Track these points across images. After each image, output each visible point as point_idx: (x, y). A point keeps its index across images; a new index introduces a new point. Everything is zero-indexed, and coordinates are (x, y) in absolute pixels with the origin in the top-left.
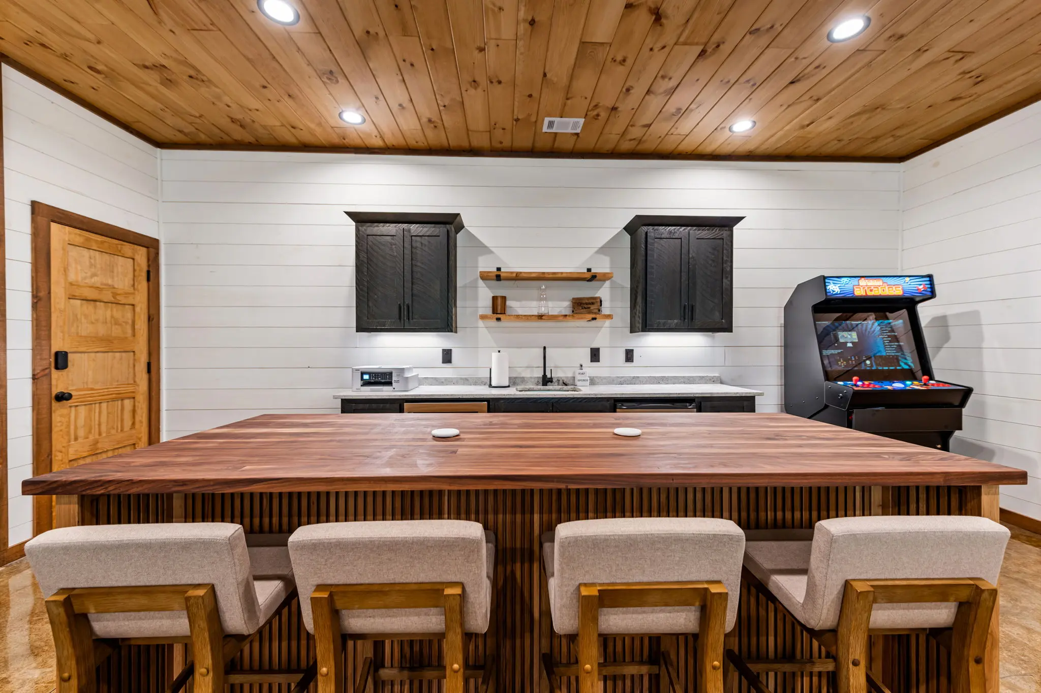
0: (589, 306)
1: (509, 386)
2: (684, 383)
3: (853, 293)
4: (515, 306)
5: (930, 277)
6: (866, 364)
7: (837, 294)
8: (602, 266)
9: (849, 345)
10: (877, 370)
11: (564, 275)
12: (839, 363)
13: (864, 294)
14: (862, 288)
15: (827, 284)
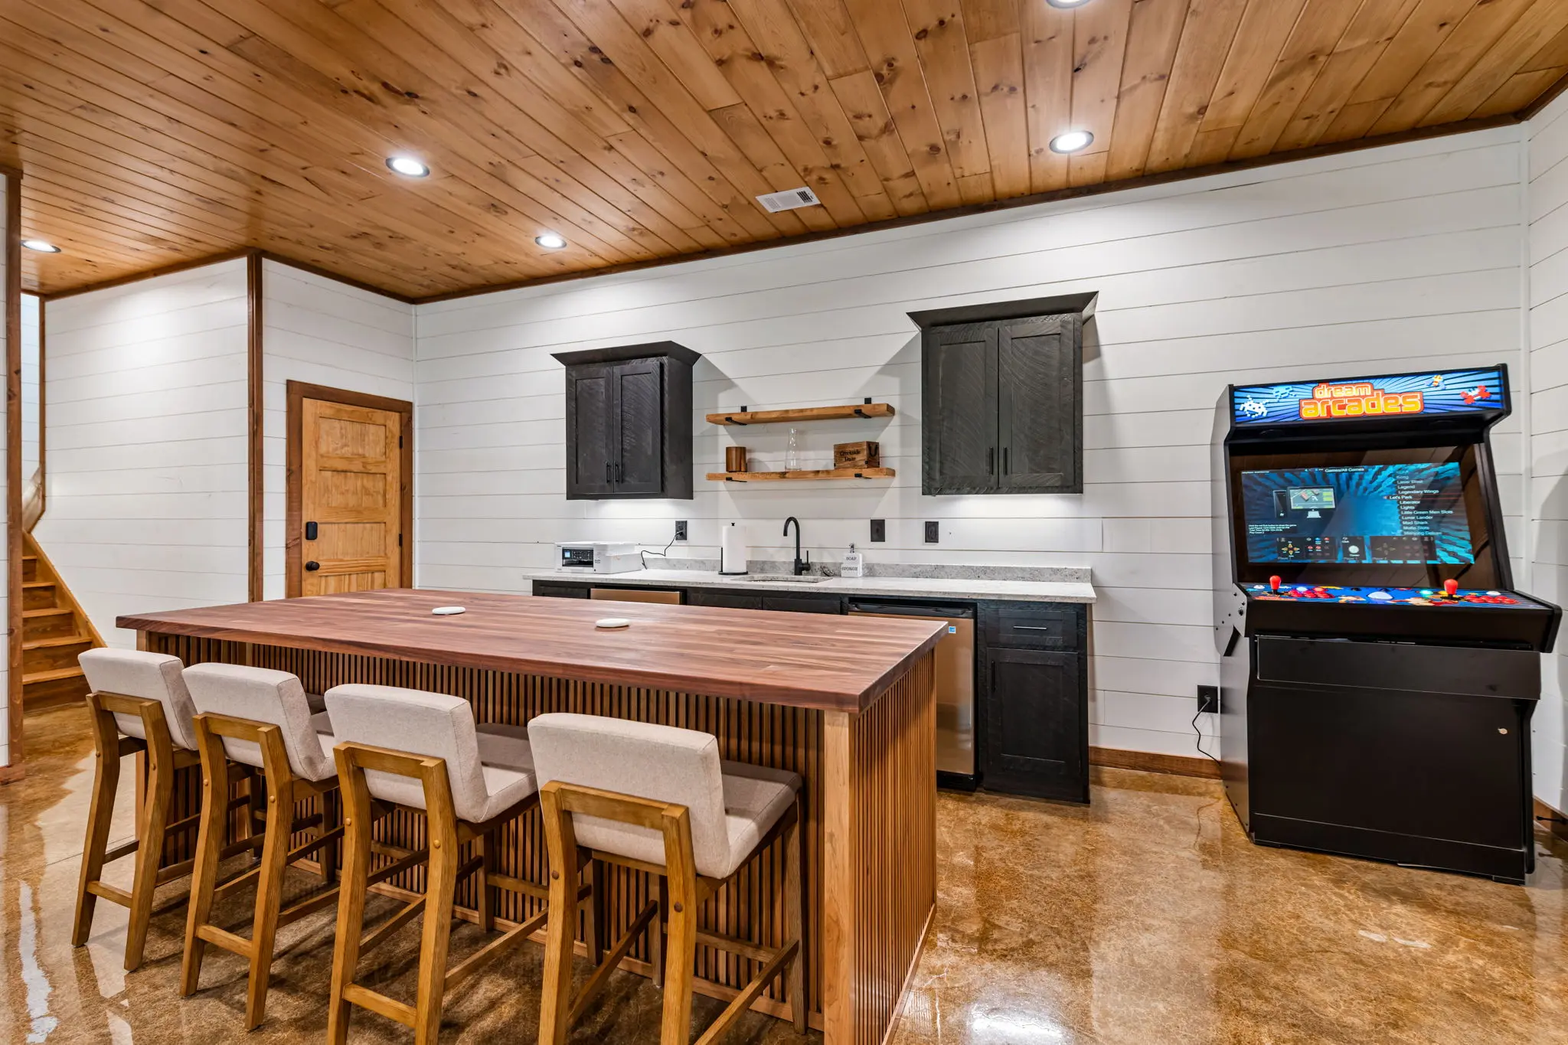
0: (854, 456)
1: (746, 573)
2: (1023, 579)
3: (1299, 415)
4: (768, 459)
5: (1502, 370)
6: (1347, 553)
7: (1260, 418)
8: (887, 393)
9: (1314, 515)
10: (1374, 567)
11: (815, 413)
12: (1285, 549)
13: (1324, 414)
14: (1319, 404)
15: (1237, 401)
